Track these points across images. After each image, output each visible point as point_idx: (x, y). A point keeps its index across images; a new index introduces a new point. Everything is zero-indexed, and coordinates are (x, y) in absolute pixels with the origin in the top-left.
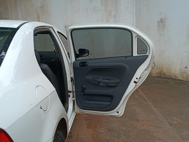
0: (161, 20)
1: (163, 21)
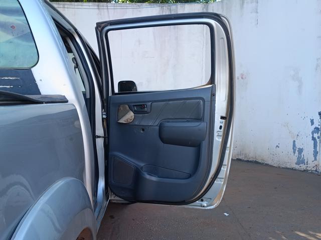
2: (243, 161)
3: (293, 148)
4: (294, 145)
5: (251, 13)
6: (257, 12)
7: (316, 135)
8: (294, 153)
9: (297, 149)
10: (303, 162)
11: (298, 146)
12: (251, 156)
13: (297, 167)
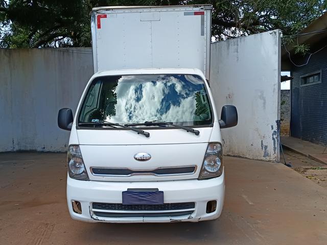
1: (230, 96)
2: (231, 156)
3: (262, 146)
4: (262, 144)
5: (234, 52)
6: (237, 52)
7: (275, 136)
8: (262, 149)
9: (264, 147)
10: (268, 155)
11: (264, 144)
12: (236, 152)
13: (264, 158)
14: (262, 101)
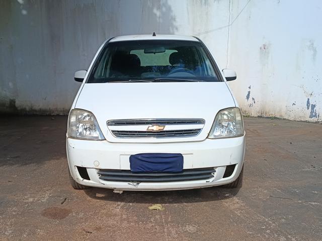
0: (264, 45)
1: (266, 47)
3: (307, 105)
4: (308, 102)
8: (308, 109)
9: (311, 106)
10: (315, 116)
11: (311, 103)
13: (310, 120)
14: (312, 52)
